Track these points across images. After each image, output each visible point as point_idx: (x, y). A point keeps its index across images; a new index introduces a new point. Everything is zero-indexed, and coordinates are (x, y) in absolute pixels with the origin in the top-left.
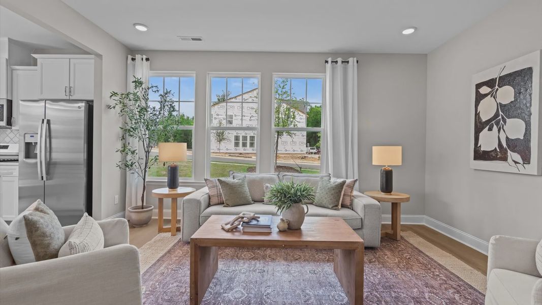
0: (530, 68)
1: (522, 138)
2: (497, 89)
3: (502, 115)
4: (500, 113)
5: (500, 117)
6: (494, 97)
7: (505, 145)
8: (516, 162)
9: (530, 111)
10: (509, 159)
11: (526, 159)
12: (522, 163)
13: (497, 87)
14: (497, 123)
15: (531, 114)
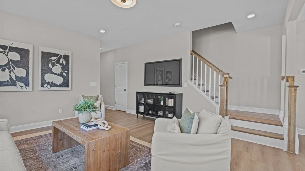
0: (28, 50)
1: (25, 76)
2: (8, 52)
3: (12, 65)
4: (11, 64)
5: (11, 66)
6: (6, 55)
7: (14, 79)
8: (21, 87)
9: (28, 67)
10: (17, 85)
11: (27, 85)
12: (25, 87)
13: (8, 51)
14: (9, 68)
15: (29, 68)
